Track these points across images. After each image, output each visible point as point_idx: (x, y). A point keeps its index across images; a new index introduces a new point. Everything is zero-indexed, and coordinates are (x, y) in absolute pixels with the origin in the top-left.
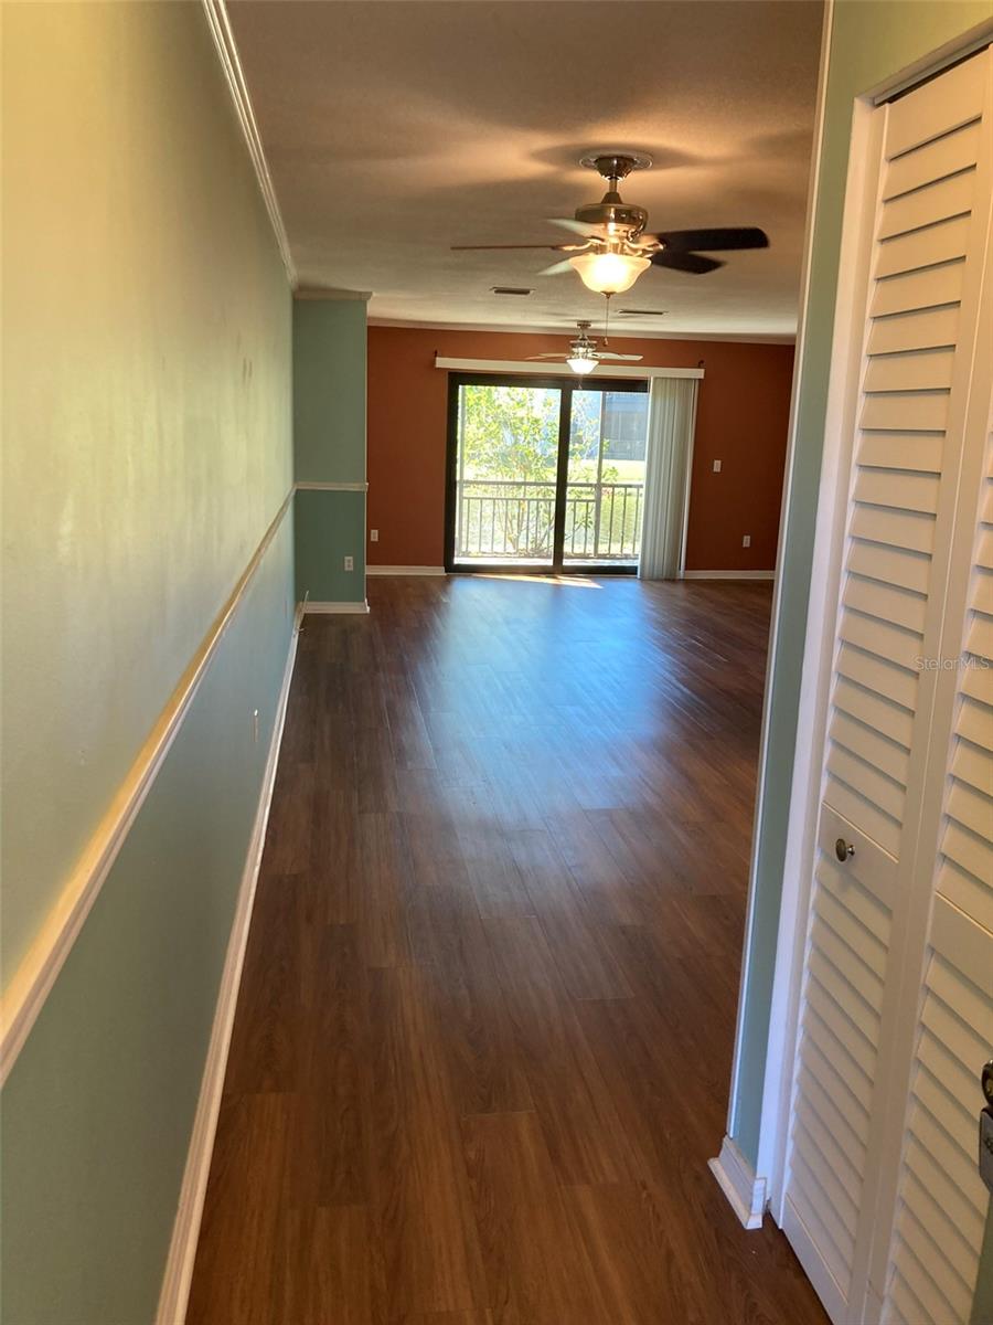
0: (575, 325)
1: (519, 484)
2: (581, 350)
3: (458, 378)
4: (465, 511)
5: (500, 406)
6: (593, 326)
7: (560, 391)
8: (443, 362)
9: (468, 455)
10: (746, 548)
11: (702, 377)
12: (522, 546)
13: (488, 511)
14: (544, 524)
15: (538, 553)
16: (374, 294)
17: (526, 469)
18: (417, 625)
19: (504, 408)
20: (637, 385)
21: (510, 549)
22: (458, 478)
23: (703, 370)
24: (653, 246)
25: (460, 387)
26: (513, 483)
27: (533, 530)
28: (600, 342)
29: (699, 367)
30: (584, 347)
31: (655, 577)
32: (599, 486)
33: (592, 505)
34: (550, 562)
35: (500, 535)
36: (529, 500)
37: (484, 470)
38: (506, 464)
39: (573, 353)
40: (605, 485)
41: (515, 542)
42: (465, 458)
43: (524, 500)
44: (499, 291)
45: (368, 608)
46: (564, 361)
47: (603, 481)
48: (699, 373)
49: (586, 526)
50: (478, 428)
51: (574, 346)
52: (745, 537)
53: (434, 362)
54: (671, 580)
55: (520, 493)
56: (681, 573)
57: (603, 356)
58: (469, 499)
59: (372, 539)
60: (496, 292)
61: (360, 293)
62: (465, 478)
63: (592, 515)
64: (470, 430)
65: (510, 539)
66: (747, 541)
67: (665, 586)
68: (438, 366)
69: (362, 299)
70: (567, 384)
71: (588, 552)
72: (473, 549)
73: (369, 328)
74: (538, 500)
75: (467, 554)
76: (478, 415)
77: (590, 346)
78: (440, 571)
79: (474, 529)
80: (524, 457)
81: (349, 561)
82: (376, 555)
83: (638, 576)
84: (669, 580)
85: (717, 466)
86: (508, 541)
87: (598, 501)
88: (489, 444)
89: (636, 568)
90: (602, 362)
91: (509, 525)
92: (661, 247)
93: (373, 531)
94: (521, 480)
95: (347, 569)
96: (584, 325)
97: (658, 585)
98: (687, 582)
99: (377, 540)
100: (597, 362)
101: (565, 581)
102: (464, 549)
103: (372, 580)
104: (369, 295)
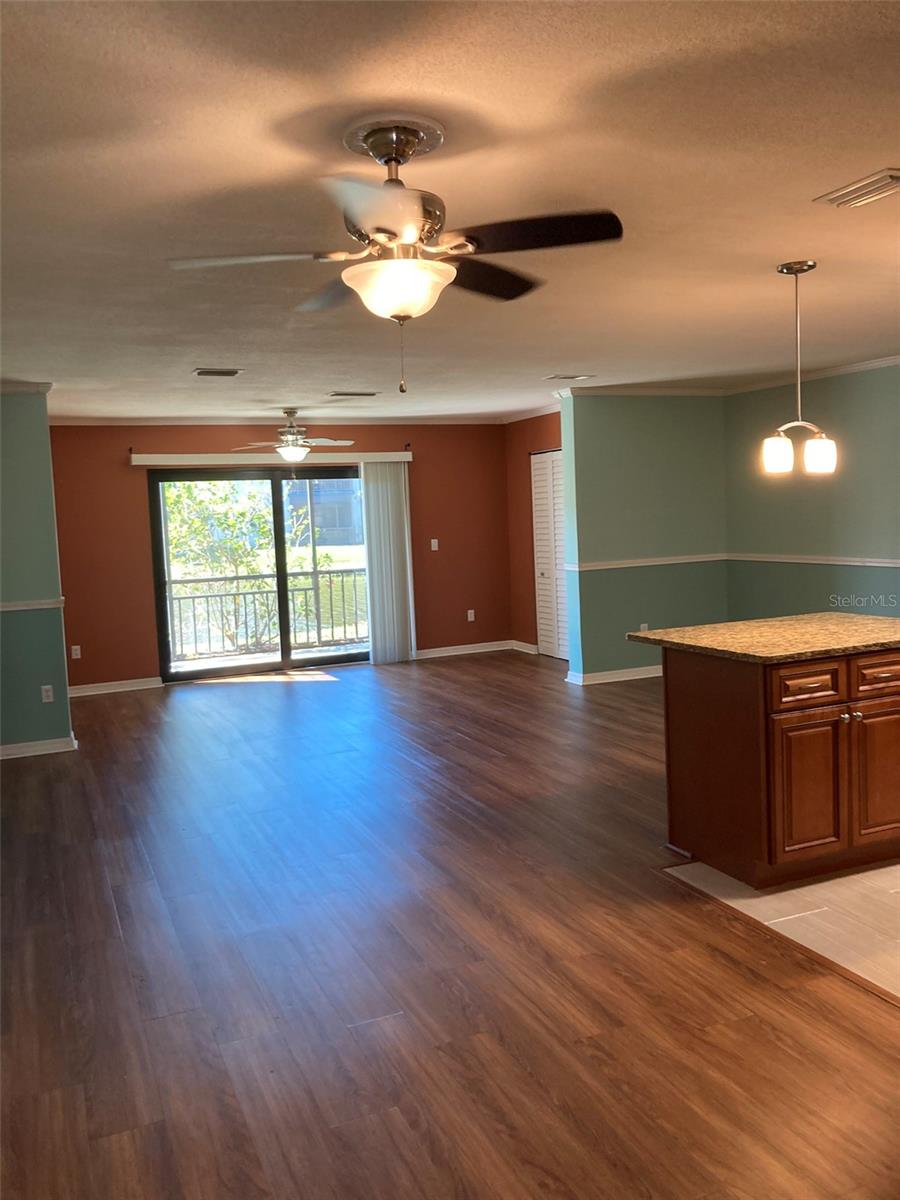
0: (281, 414)
1: (232, 579)
2: (290, 438)
3: (159, 475)
4: (176, 613)
5: (202, 502)
6: (300, 414)
7: (269, 481)
8: (138, 459)
9: (173, 554)
10: (471, 622)
11: (411, 459)
12: (241, 641)
13: (201, 609)
14: (262, 617)
15: (259, 648)
16: (55, 386)
17: (235, 563)
18: (139, 759)
19: (206, 503)
20: (347, 471)
21: (229, 646)
22: (167, 579)
23: (410, 453)
24: (456, 247)
25: (160, 484)
26: (225, 579)
27: (251, 623)
28: (310, 430)
29: (406, 450)
30: (293, 434)
31: (388, 661)
32: (315, 574)
33: (311, 593)
34: (276, 657)
35: (216, 632)
36: (244, 594)
37: (191, 568)
38: (216, 560)
39: (282, 441)
40: (321, 572)
41: (233, 638)
42: (171, 558)
43: (239, 594)
44: (204, 372)
45: (76, 743)
46: (272, 450)
47: (319, 569)
48: (408, 456)
49: (307, 615)
50: (181, 526)
51: (282, 434)
52: (469, 611)
53: (129, 460)
54: (405, 662)
55: (232, 588)
56: (414, 654)
57: (314, 442)
58: (179, 599)
59: (74, 657)
60: (199, 374)
61: (38, 384)
62: (173, 578)
63: (312, 601)
64: (174, 529)
65: (228, 636)
66: (471, 615)
67: (401, 670)
68: (134, 463)
69: (39, 392)
70: (276, 474)
71: (311, 641)
72: (189, 650)
73: (51, 427)
74: (253, 594)
75: (182, 658)
76: (180, 512)
77: (299, 433)
78: (156, 683)
79: (188, 631)
80: (233, 551)
81: (47, 691)
82: (80, 673)
83: (371, 661)
84: (402, 662)
85: (435, 544)
86: (226, 638)
87: (316, 588)
88: (195, 542)
89: (368, 653)
90: (314, 450)
91: (225, 621)
92: (470, 248)
93: (73, 647)
94: (233, 575)
95: (45, 700)
96: (291, 412)
97: (393, 669)
98: (421, 663)
99: (79, 657)
100: (309, 450)
101: (297, 677)
102: (179, 652)
103: (78, 703)
104: (48, 385)
